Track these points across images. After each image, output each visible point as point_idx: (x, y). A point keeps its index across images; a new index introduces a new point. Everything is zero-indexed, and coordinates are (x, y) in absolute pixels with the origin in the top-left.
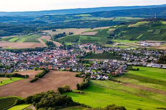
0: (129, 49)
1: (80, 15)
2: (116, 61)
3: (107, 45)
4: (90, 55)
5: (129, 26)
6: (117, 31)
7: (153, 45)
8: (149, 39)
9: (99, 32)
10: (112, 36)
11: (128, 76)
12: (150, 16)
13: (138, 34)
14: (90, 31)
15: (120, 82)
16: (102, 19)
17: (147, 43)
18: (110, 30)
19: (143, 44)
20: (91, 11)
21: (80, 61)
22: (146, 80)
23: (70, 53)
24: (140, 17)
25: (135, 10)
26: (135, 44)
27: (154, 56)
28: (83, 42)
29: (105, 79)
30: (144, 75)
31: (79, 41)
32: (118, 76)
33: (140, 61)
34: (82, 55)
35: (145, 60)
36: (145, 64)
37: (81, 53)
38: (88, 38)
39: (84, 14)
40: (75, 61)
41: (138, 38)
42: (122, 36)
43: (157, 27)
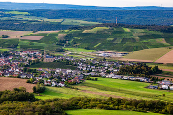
0: (85, 59)
1: (13, 13)
2: (70, 71)
3: (56, 54)
4: (37, 63)
5: (84, 32)
6: (69, 37)
7: (113, 55)
8: (109, 49)
9: (45, 37)
10: (62, 42)
11: (87, 85)
12: (109, 20)
13: (96, 42)
14: (31, 35)
15: (78, 89)
16: (46, 20)
17: (106, 54)
18: (60, 35)
19: (102, 54)
20: (28, 8)
21: (25, 70)
22: (105, 89)
23: (9, 61)
24: (97, 21)
25: (91, 11)
26: (91, 54)
27: (114, 67)
28: (24, 48)
29: (61, 86)
30: (103, 85)
31: (18, 47)
32: (75, 84)
33: (98, 72)
34: (26, 63)
35: (103, 71)
36: (104, 75)
37: (23, 61)
38: (31, 44)
39: (19, 11)
40: (18, 70)
41: (95, 47)
42: (75, 43)
43: (118, 35)
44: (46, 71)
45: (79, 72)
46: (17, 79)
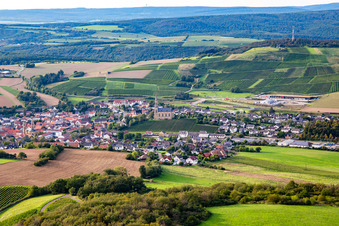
0: (234, 112)
1: (90, 28)
2: (206, 135)
3: (178, 104)
4: (143, 123)
5: (229, 59)
6: (199, 70)
7: (289, 102)
8: (280, 91)
9: (155, 71)
10: (186, 81)
11: (240, 161)
12: (278, 34)
13: (253, 77)
14: (128, 69)
15: (223, 169)
16: (153, 39)
17: (276, 100)
18: (181, 66)
19: (266, 100)
20: (117, 18)
21: (121, 137)
22: (278, 168)
23: (89, 120)
24: (252, 37)
25: (240, 17)
26: (246, 101)
27: (293, 125)
28: (116, 95)
29: (191, 165)
30: (272, 160)
31: (105, 93)
32: (217, 159)
33: (260, 135)
34: (122, 123)
35: (271, 133)
36: (272, 141)
37: (116, 119)
38: (128, 86)
39: (101, 24)
40: (107, 137)
41: (252, 87)
42: (212, 82)
43: (297, 62)
44: (159, 136)
45: (222, 137)
46: (107, 152)
